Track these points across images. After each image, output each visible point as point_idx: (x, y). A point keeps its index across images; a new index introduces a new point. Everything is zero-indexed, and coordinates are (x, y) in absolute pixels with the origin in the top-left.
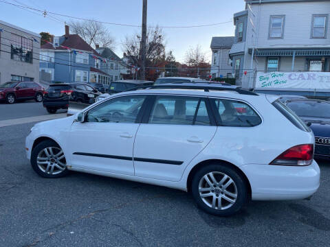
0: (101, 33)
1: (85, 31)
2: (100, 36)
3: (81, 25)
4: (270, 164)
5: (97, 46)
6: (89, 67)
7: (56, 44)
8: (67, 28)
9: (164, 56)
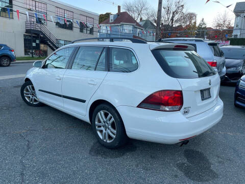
0: (146, 9)
1: (135, 8)
2: (145, 11)
3: (132, 5)
4: (138, 107)
5: (141, 19)
6: (133, 35)
7: (112, 20)
8: (119, 7)
9: (195, 23)
